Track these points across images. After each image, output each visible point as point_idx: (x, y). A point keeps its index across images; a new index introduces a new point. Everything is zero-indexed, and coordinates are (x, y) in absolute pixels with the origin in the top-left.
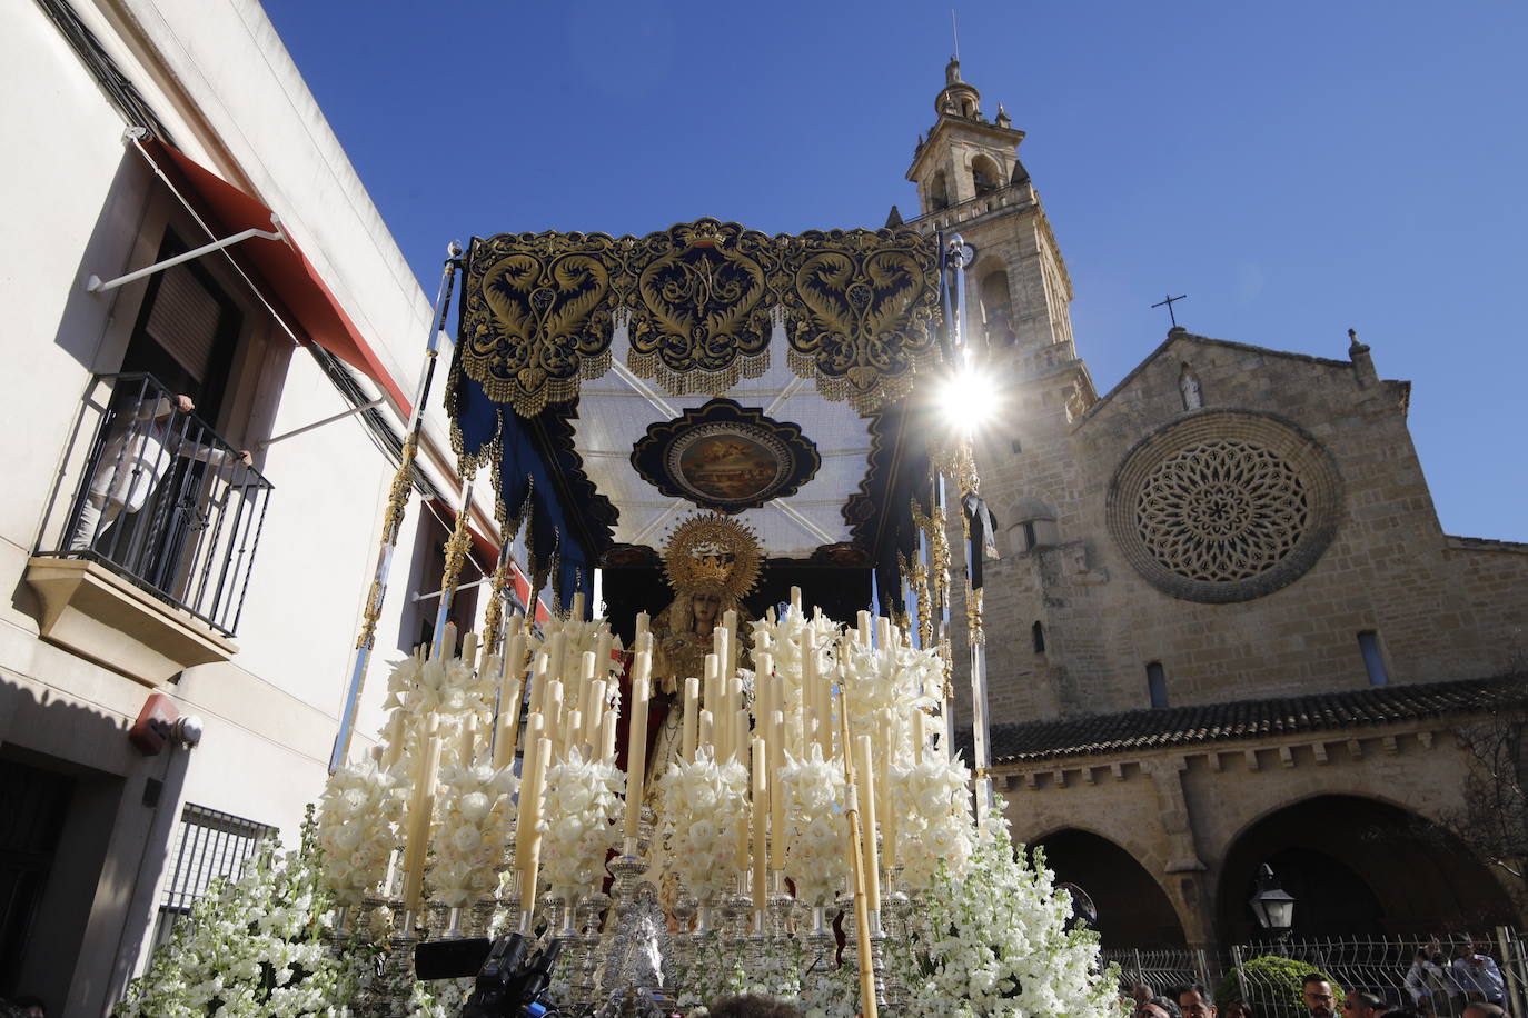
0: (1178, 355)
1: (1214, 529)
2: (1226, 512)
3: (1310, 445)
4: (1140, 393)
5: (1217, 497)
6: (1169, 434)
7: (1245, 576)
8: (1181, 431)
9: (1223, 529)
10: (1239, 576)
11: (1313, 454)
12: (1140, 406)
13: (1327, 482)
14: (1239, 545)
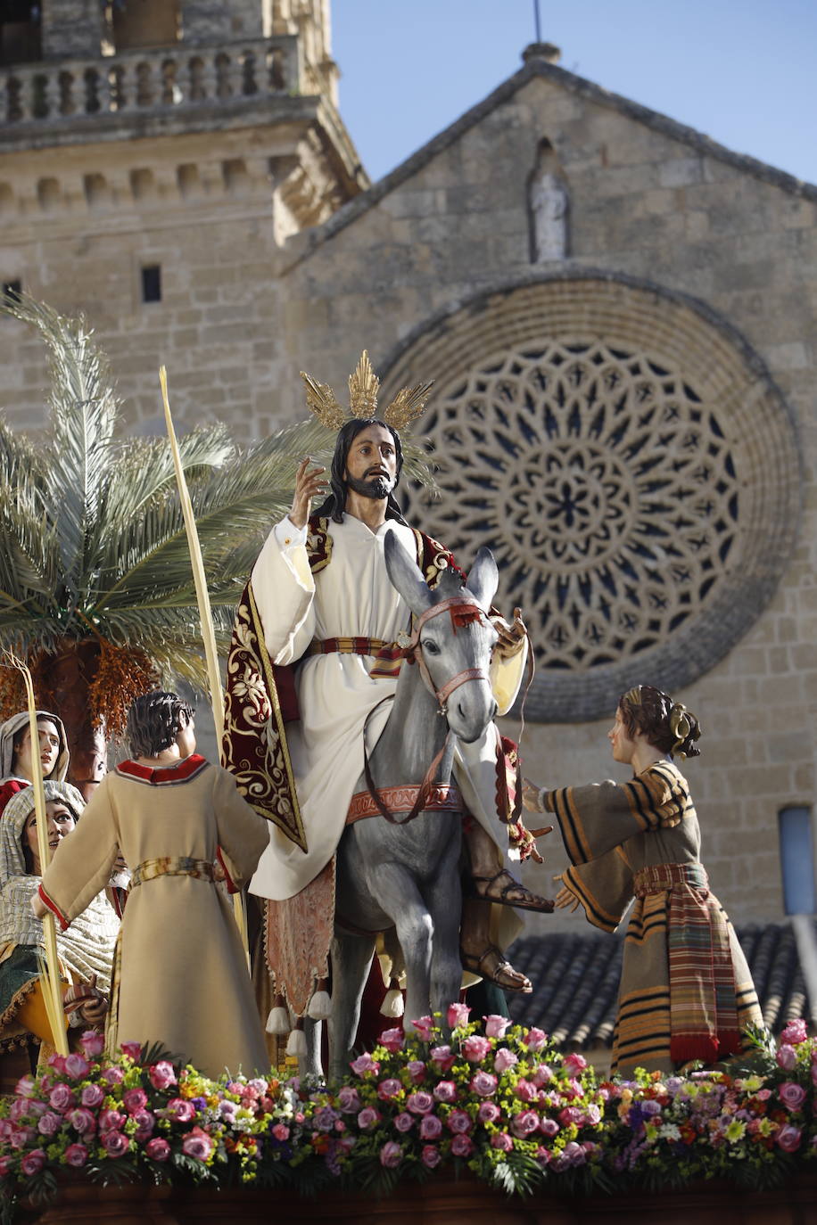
0: (535, 119)
1: (554, 545)
2: (584, 512)
3: (759, 390)
4: (441, 199)
5: (568, 474)
6: (492, 312)
7: (600, 660)
8: (516, 310)
9: (571, 551)
10: (588, 658)
11: (763, 410)
12: (439, 232)
13: (779, 478)
14: (598, 588)
